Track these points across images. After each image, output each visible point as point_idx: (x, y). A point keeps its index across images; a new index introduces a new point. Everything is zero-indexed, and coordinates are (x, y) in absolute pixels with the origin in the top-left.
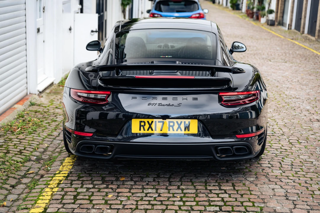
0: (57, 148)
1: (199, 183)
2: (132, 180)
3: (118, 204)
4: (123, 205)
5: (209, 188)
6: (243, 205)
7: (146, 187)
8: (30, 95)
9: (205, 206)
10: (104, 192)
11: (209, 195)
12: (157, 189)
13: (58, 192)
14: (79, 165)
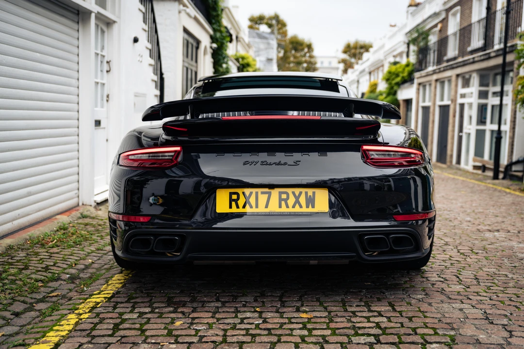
0: (105, 264)
1: (333, 303)
2: (218, 300)
3: (190, 335)
4: (199, 336)
5: (349, 309)
6: (416, 334)
7: (242, 309)
8: (83, 206)
9: (348, 336)
10: (168, 318)
11: (353, 320)
12: (261, 313)
13: (89, 320)
14: (134, 283)
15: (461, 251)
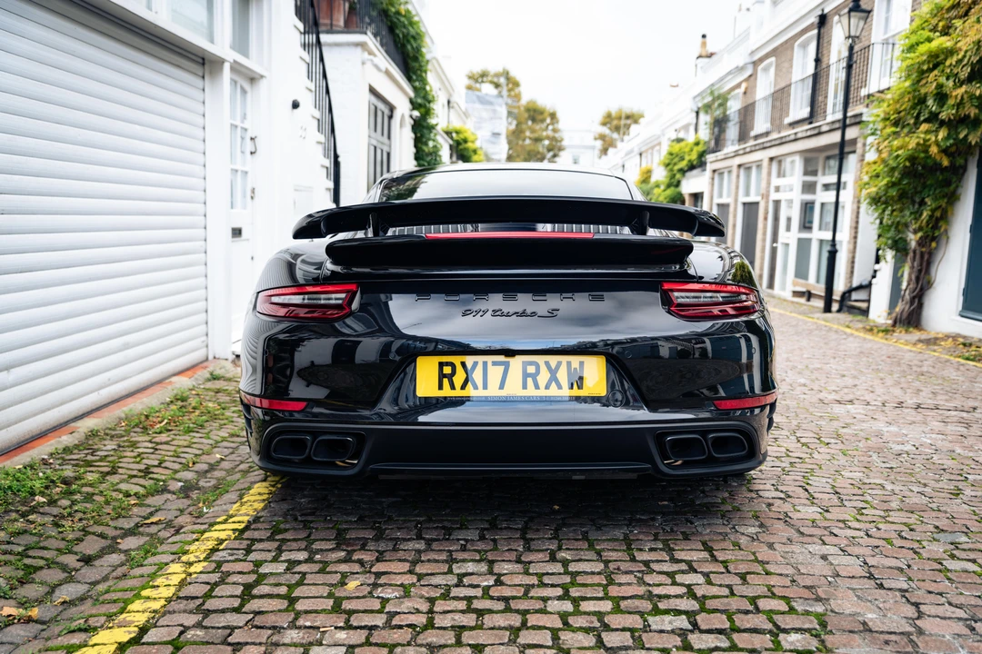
0: (242, 462)
1: (611, 543)
2: (419, 537)
3: (372, 612)
4: (387, 613)
5: (640, 556)
6: (758, 610)
7: (460, 556)
8: (215, 360)
9: (641, 614)
10: (336, 572)
11: (648, 579)
12: (491, 563)
13: (203, 576)
15: (803, 440)
